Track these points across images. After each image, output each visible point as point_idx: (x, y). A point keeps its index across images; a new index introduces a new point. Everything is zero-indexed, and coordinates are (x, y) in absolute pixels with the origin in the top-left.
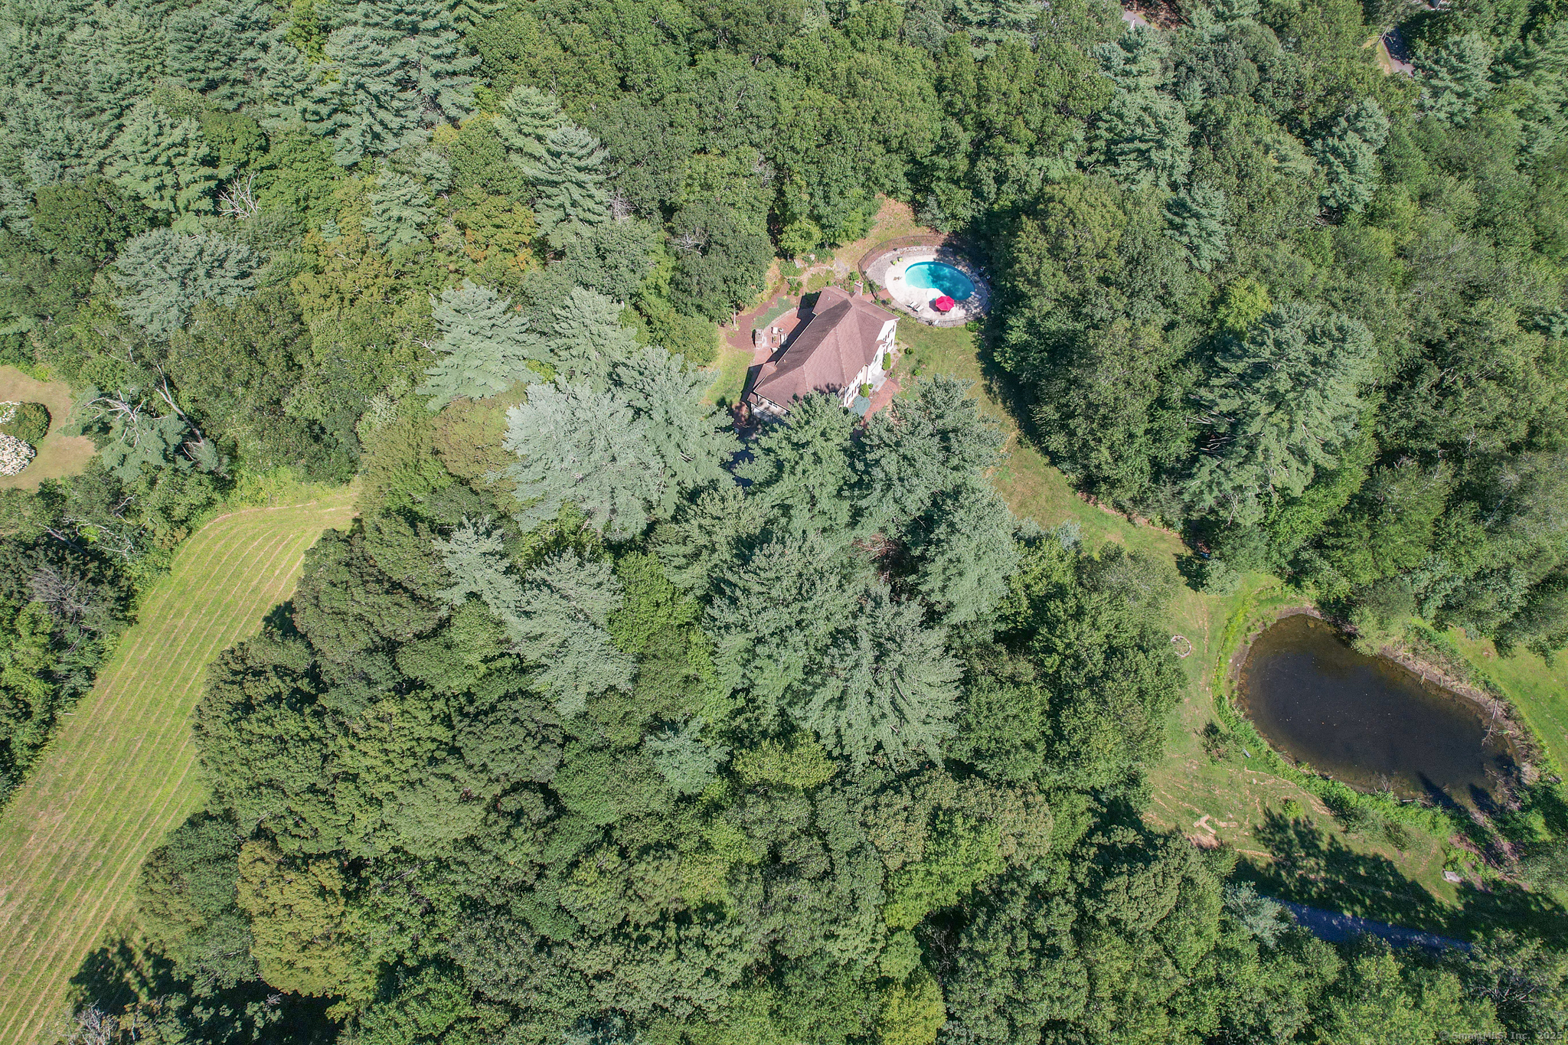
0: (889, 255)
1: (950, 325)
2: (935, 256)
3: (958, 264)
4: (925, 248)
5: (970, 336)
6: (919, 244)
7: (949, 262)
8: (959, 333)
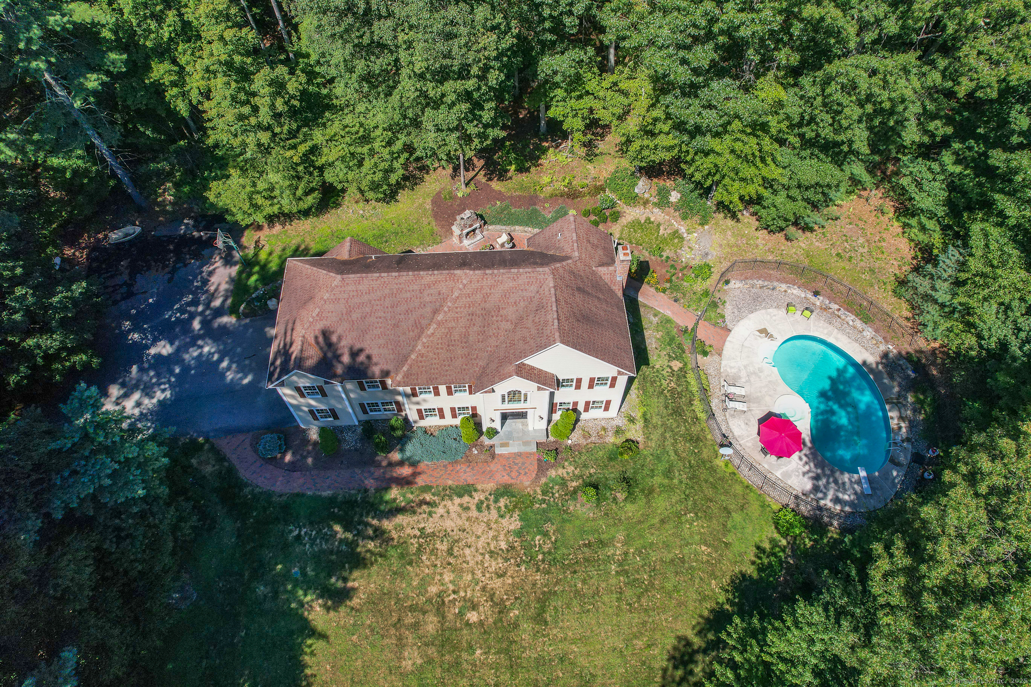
0: (796, 292)
1: (755, 480)
2: (872, 359)
3: (898, 404)
4: (869, 332)
5: (767, 534)
6: (866, 320)
7: (886, 389)
8: (754, 509)
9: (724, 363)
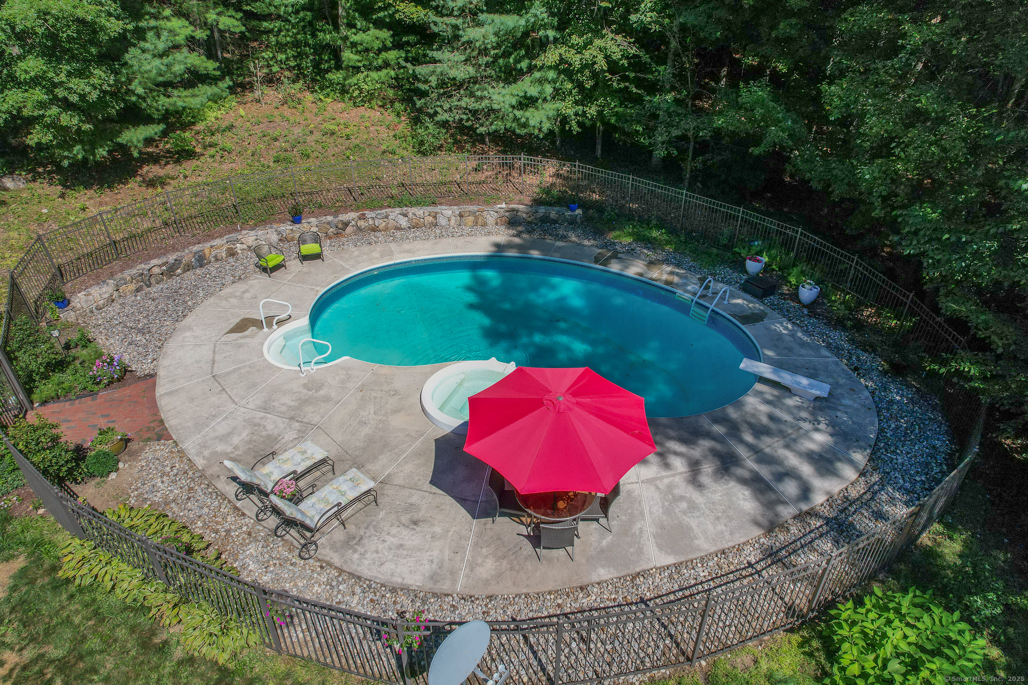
0: (253, 237)
4: (447, 212)
9: (190, 446)
